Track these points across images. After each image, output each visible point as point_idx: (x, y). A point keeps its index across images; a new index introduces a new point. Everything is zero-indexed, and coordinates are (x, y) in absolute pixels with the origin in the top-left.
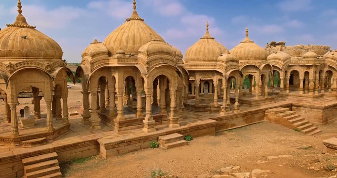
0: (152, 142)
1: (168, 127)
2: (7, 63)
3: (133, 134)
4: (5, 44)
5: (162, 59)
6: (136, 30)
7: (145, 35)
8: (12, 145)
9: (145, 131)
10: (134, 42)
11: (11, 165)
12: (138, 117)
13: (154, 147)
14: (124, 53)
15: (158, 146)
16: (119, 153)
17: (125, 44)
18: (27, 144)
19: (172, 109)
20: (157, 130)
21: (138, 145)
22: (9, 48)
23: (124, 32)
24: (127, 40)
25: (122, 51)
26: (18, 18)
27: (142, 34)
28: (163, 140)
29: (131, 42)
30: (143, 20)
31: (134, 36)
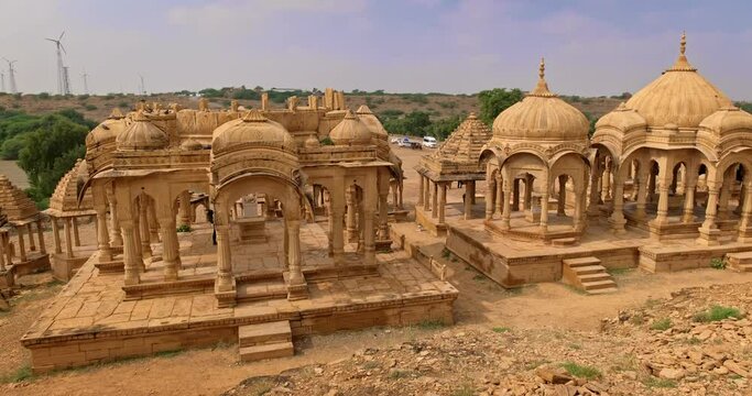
0: (715, 260)
1: (734, 240)
2: (547, 146)
3: (686, 245)
4: (544, 123)
5: (741, 139)
6: (692, 92)
7: (707, 98)
8: (541, 243)
9: (702, 244)
10: (691, 111)
11: (551, 265)
12: (685, 222)
13: (718, 267)
14: (677, 130)
15: (724, 267)
16: (670, 269)
17: (675, 114)
18: (558, 243)
19: (746, 215)
20: (722, 243)
21: (695, 262)
22: (548, 128)
23: (671, 94)
24: (679, 109)
25: (674, 126)
26: (540, 85)
27: (703, 97)
28: (737, 259)
29: (686, 110)
30: (694, 71)
31: (690, 102)
